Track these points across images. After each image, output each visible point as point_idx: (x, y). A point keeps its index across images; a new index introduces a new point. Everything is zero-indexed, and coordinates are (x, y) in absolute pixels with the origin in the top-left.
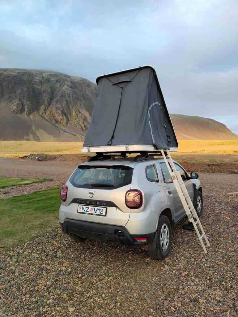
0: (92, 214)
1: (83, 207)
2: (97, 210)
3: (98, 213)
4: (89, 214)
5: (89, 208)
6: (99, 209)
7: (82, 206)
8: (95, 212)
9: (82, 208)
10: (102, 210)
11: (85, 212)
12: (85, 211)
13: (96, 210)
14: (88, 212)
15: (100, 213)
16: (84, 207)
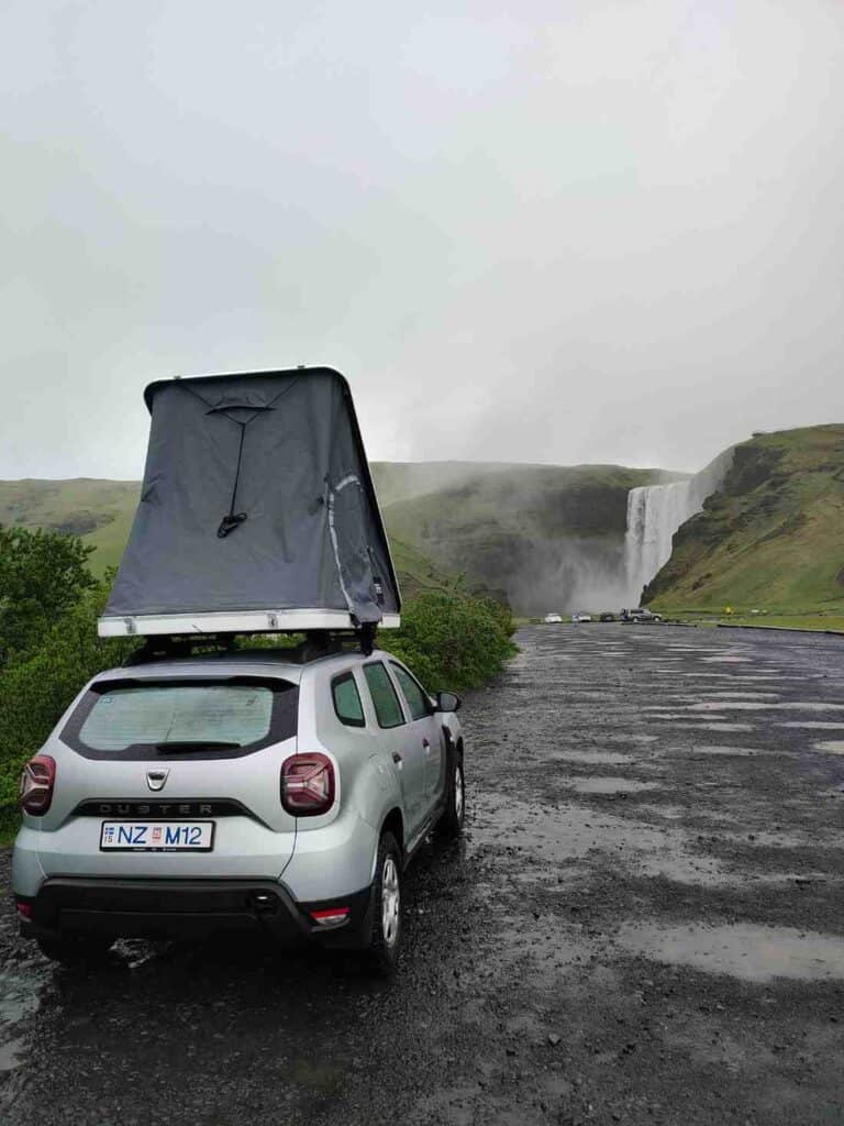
0: (160, 850)
1: (121, 829)
2: (178, 834)
3: (182, 844)
4: (149, 849)
5: (145, 829)
6: (187, 830)
7: (117, 826)
8: (172, 842)
9: (117, 831)
10: (197, 832)
11: (132, 845)
12: (133, 839)
13: (173, 834)
14: (144, 842)
15: (191, 843)
16: (127, 826)
